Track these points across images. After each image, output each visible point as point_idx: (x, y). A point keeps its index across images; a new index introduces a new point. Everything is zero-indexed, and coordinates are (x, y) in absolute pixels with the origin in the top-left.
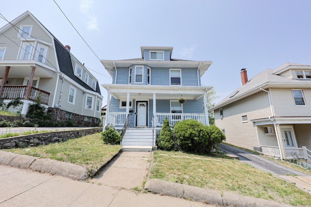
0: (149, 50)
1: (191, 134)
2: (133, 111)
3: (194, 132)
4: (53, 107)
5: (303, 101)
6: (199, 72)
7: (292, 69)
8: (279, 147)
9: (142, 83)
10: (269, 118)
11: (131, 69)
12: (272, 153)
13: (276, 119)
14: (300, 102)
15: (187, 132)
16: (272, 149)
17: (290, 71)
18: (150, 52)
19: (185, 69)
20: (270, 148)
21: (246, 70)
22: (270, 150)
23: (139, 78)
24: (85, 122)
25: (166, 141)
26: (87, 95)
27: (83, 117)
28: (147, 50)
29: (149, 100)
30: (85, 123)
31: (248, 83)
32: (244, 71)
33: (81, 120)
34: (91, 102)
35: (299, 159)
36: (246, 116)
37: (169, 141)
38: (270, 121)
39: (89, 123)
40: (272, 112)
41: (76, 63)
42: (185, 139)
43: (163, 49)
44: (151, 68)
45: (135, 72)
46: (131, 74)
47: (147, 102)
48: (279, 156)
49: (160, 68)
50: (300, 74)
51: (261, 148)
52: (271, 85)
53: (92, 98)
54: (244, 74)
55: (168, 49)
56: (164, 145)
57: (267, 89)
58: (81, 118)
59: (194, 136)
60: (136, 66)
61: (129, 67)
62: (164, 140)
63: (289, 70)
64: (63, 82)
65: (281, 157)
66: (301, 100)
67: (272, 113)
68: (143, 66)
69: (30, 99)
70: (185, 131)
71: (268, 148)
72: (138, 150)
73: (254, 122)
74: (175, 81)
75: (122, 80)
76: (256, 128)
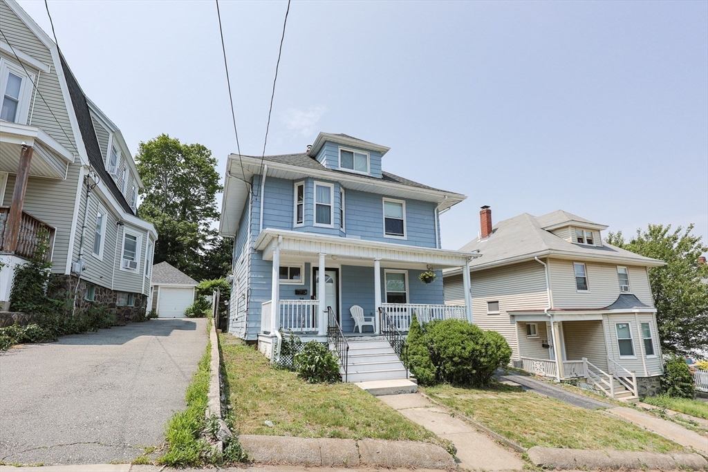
0: (338, 144)
1: (474, 350)
2: (306, 290)
3: (478, 347)
4: (68, 272)
5: (585, 283)
6: (438, 212)
7: (572, 226)
8: (556, 361)
9: (332, 226)
10: (545, 311)
11: (301, 188)
12: (542, 370)
13: (556, 313)
14: (582, 284)
15: (464, 348)
16: (541, 363)
17: (570, 228)
18: (340, 149)
19: (412, 203)
20: (538, 362)
21: (490, 208)
22: (538, 366)
23: (323, 213)
24: (119, 308)
25: (424, 367)
26: (127, 230)
27: (113, 294)
28: (333, 143)
29: (342, 266)
30: (119, 311)
31: (492, 235)
32: (487, 212)
33: (108, 303)
34: (134, 250)
35: (578, 378)
36: (498, 302)
37: (429, 367)
38: (545, 315)
39: (128, 311)
40: (549, 301)
41: (111, 135)
42: (464, 361)
43: (368, 148)
44: (345, 189)
45: (313, 198)
46: (300, 199)
47: (336, 270)
48: (554, 376)
49: (363, 192)
50: (581, 236)
51: (522, 362)
52: (553, 254)
53: (135, 238)
54: (487, 217)
55: (378, 150)
56: (423, 375)
57: (544, 260)
58: (110, 297)
59: (477, 356)
60: (316, 183)
61: (293, 181)
62: (420, 365)
63: (567, 227)
64: (89, 194)
65: (558, 376)
66: (583, 281)
67: (549, 303)
68: (332, 186)
69: (17, 254)
70: (459, 345)
71: (535, 363)
72: (392, 392)
73: (513, 316)
74: (394, 226)
75: (276, 212)
76: (516, 325)
